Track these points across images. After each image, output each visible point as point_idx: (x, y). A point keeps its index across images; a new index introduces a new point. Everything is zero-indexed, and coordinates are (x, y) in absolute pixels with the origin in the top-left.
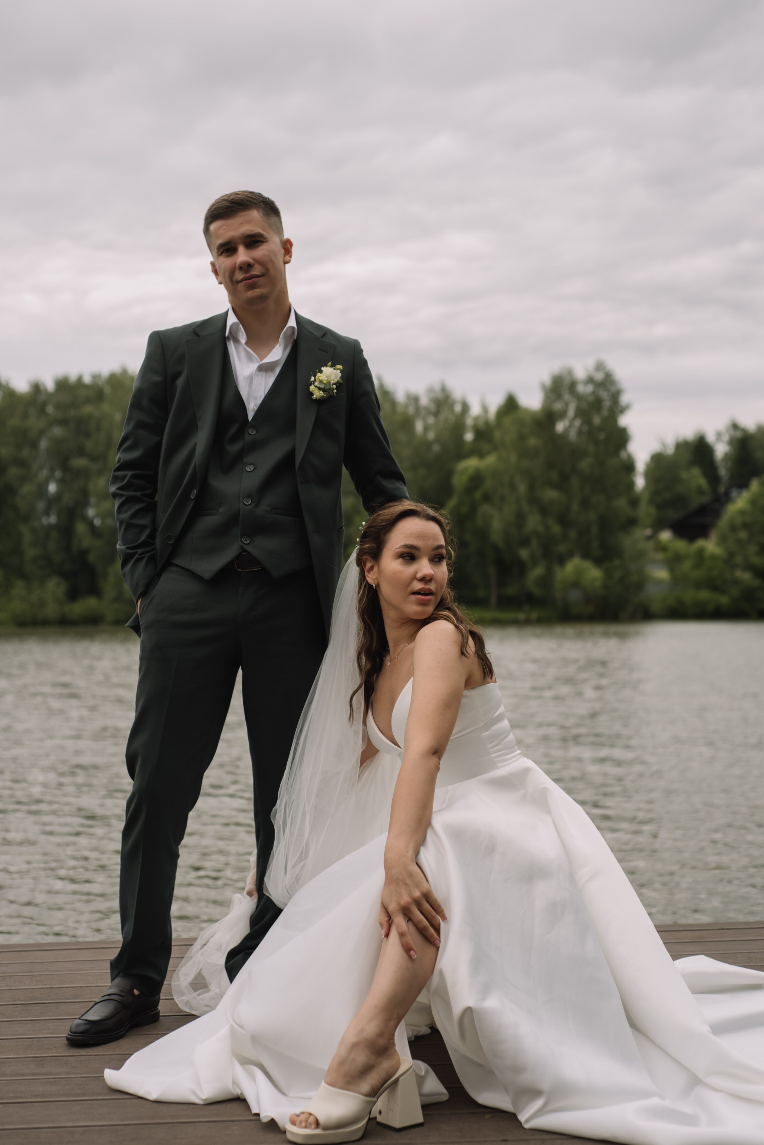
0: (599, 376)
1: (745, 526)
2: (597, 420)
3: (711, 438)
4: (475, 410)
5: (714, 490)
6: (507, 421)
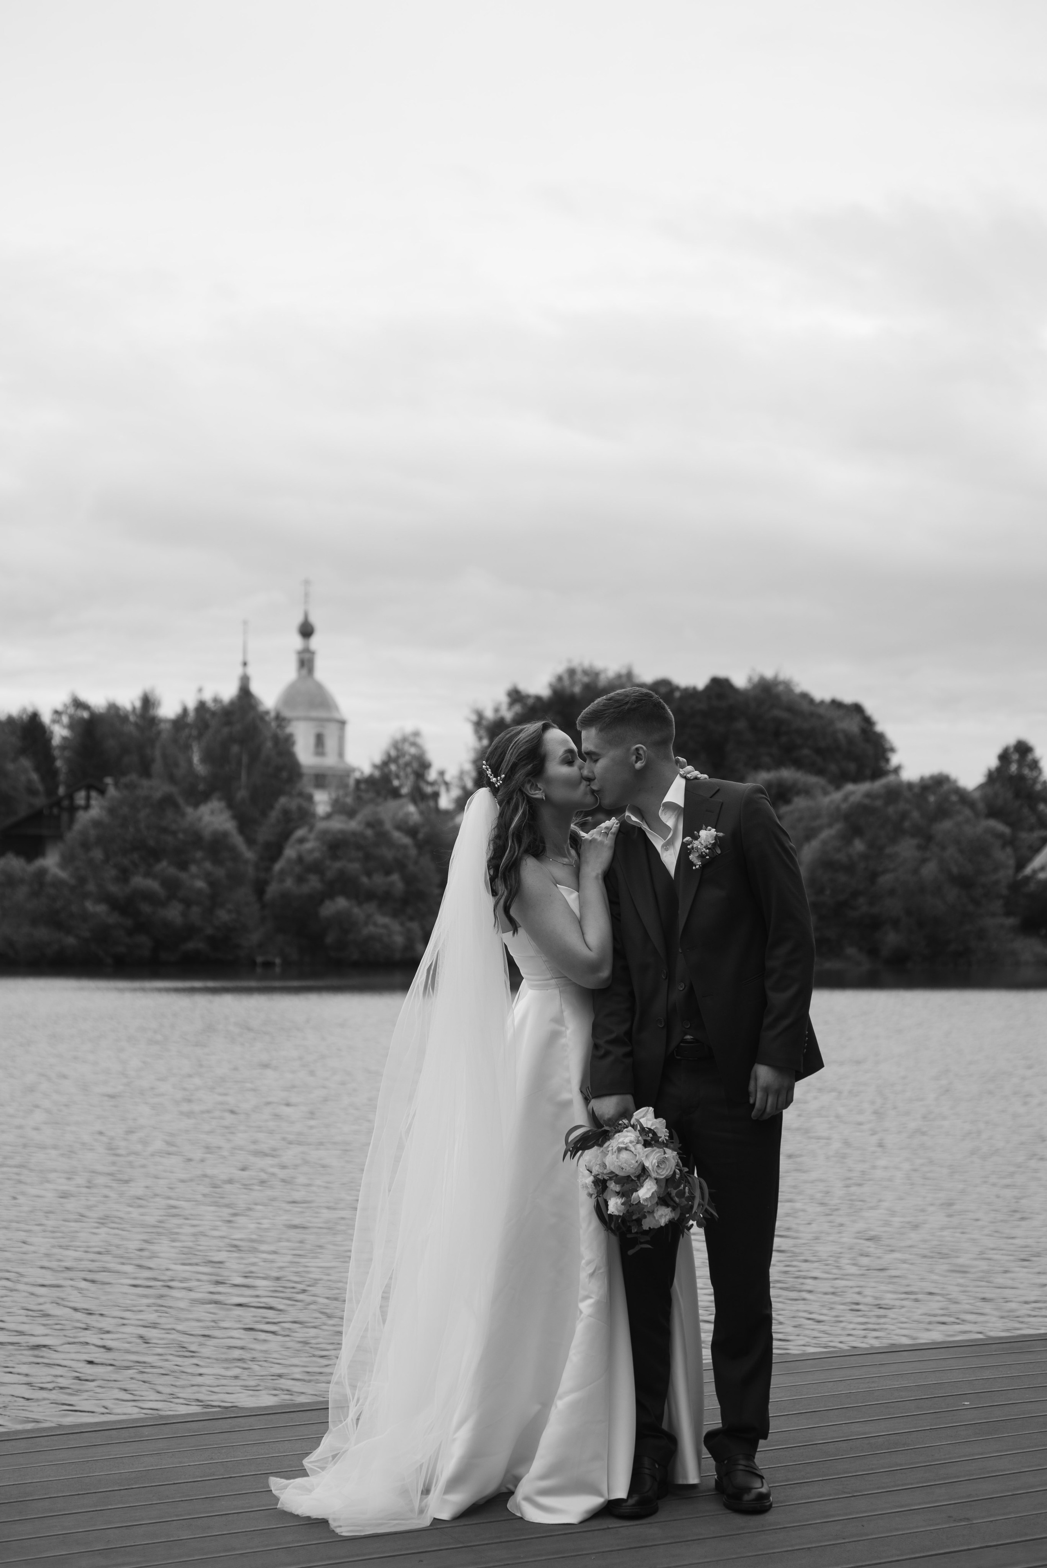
1: (100, 841)
3: (46, 718)
5: (51, 791)
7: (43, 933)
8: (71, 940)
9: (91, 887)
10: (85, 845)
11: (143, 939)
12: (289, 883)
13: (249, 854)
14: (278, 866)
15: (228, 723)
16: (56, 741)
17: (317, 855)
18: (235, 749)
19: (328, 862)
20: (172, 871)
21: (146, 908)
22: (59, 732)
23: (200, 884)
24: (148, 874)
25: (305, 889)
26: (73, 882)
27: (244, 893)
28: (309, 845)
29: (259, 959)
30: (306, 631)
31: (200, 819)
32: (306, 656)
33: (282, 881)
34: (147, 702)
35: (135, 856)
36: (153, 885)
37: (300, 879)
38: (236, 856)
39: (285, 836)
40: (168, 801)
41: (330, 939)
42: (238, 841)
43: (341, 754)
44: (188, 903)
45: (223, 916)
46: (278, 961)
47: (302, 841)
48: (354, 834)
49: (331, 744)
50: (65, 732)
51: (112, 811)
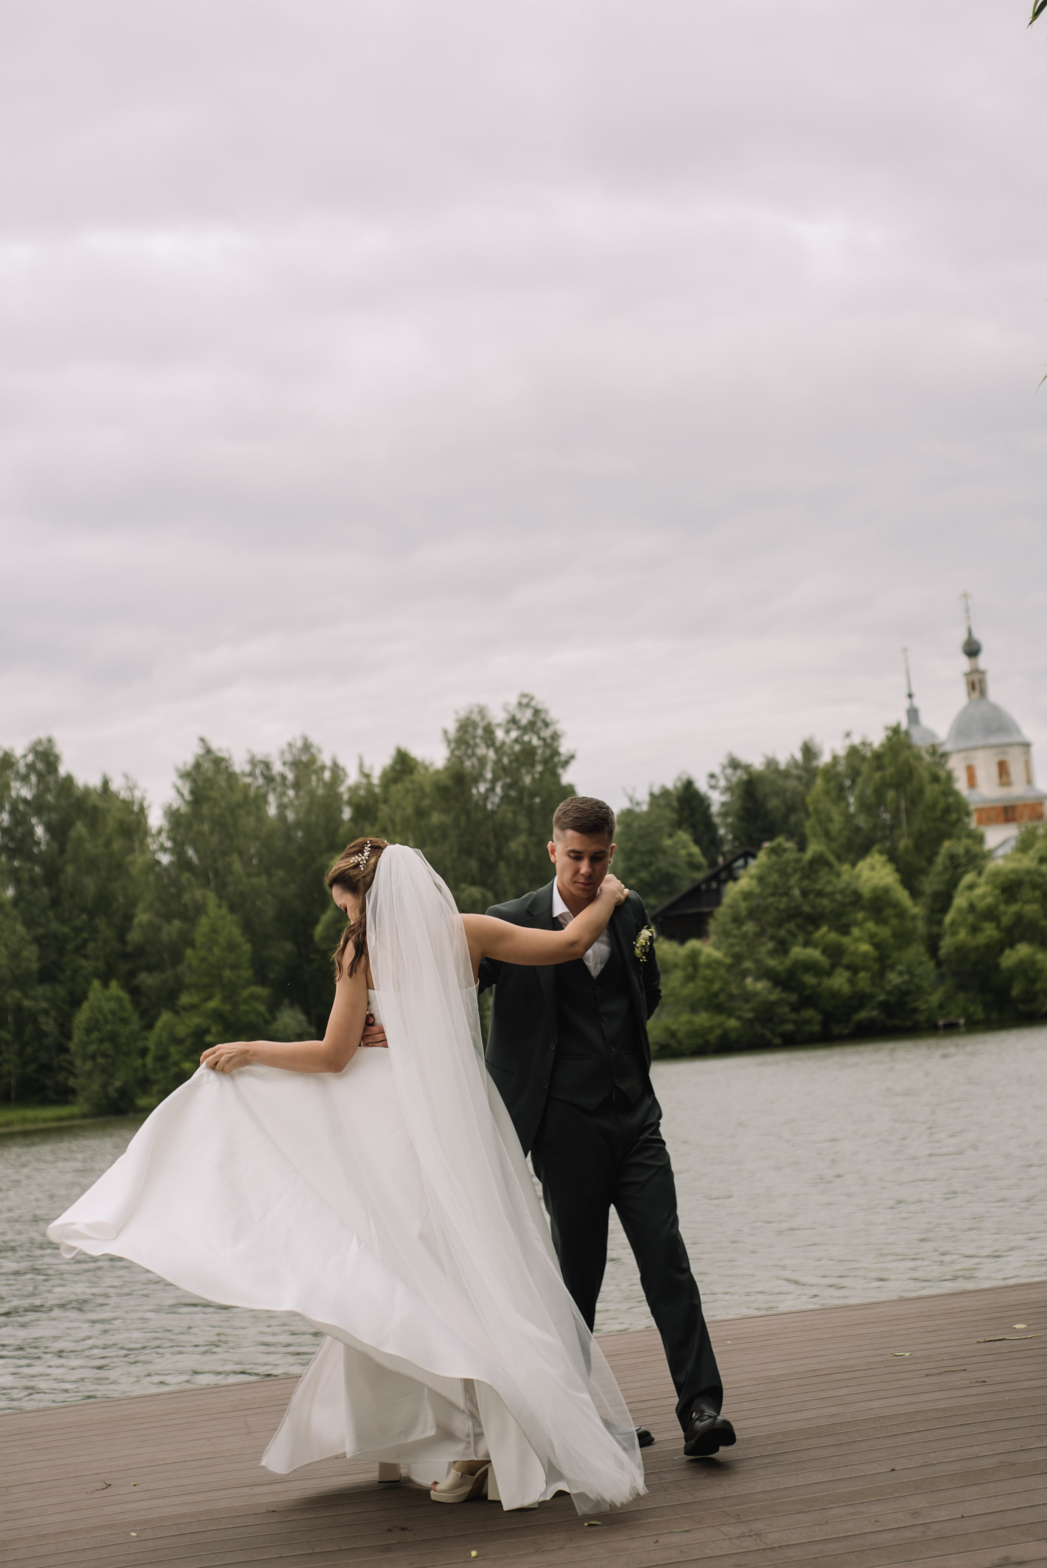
0: (525, 717)
1: (752, 914)
2: (527, 780)
3: (702, 785)
4: (353, 777)
5: (713, 863)
6: (397, 790)
7: (703, 1019)
8: (733, 1023)
9: (748, 964)
10: (737, 920)
11: (809, 1013)
12: (962, 935)
13: (916, 909)
14: (948, 918)
15: (880, 768)
16: (715, 809)
17: (989, 900)
18: (891, 795)
19: (1002, 907)
20: (833, 936)
21: (810, 980)
22: (717, 799)
23: (865, 947)
24: (807, 944)
25: (981, 939)
26: (728, 961)
27: (916, 952)
28: (979, 891)
29: (941, 1022)
30: (972, 650)
31: (858, 877)
32: (976, 677)
33: (954, 933)
34: (809, 752)
35: (791, 926)
36: (814, 954)
37: (975, 929)
38: (901, 914)
39: (953, 883)
40: (819, 861)
41: (1016, 991)
42: (902, 895)
43: (1029, 781)
44: (854, 969)
45: (894, 979)
46: (962, 1021)
47: (971, 887)
48: (1028, 872)
49: (1016, 771)
50: (725, 798)
51: (761, 879)
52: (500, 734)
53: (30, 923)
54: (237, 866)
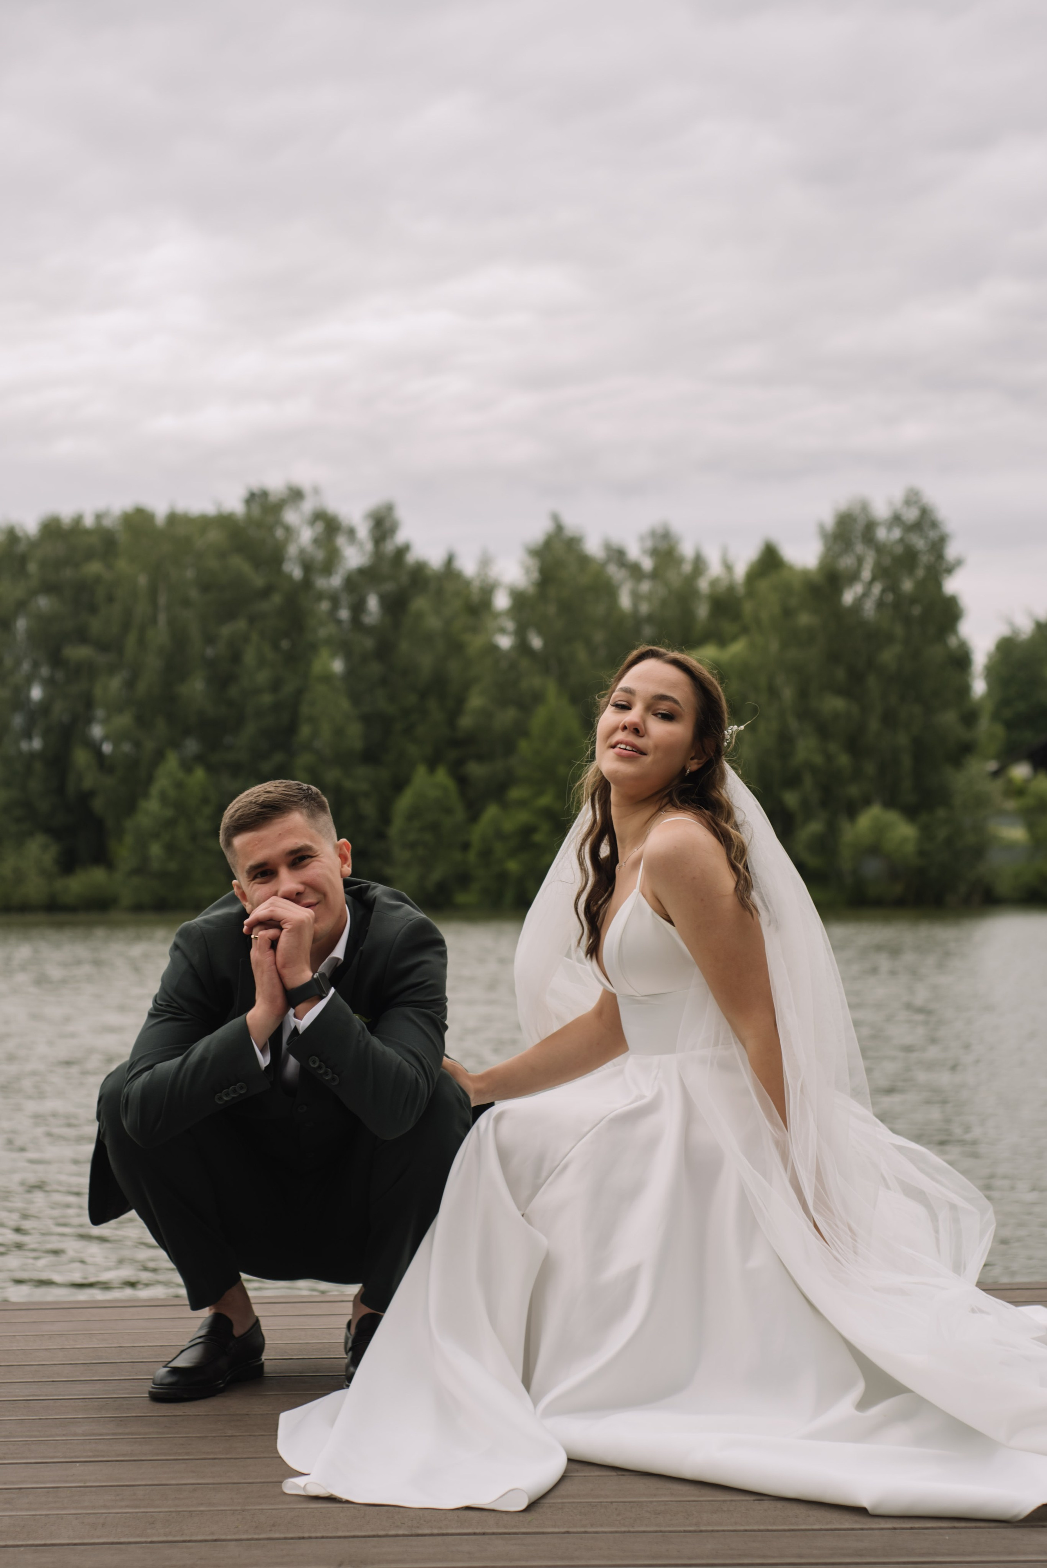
0: (911, 515)
2: (907, 585)
4: (715, 569)
6: (763, 585)
52: (881, 534)
53: (355, 698)
54: (582, 655)
